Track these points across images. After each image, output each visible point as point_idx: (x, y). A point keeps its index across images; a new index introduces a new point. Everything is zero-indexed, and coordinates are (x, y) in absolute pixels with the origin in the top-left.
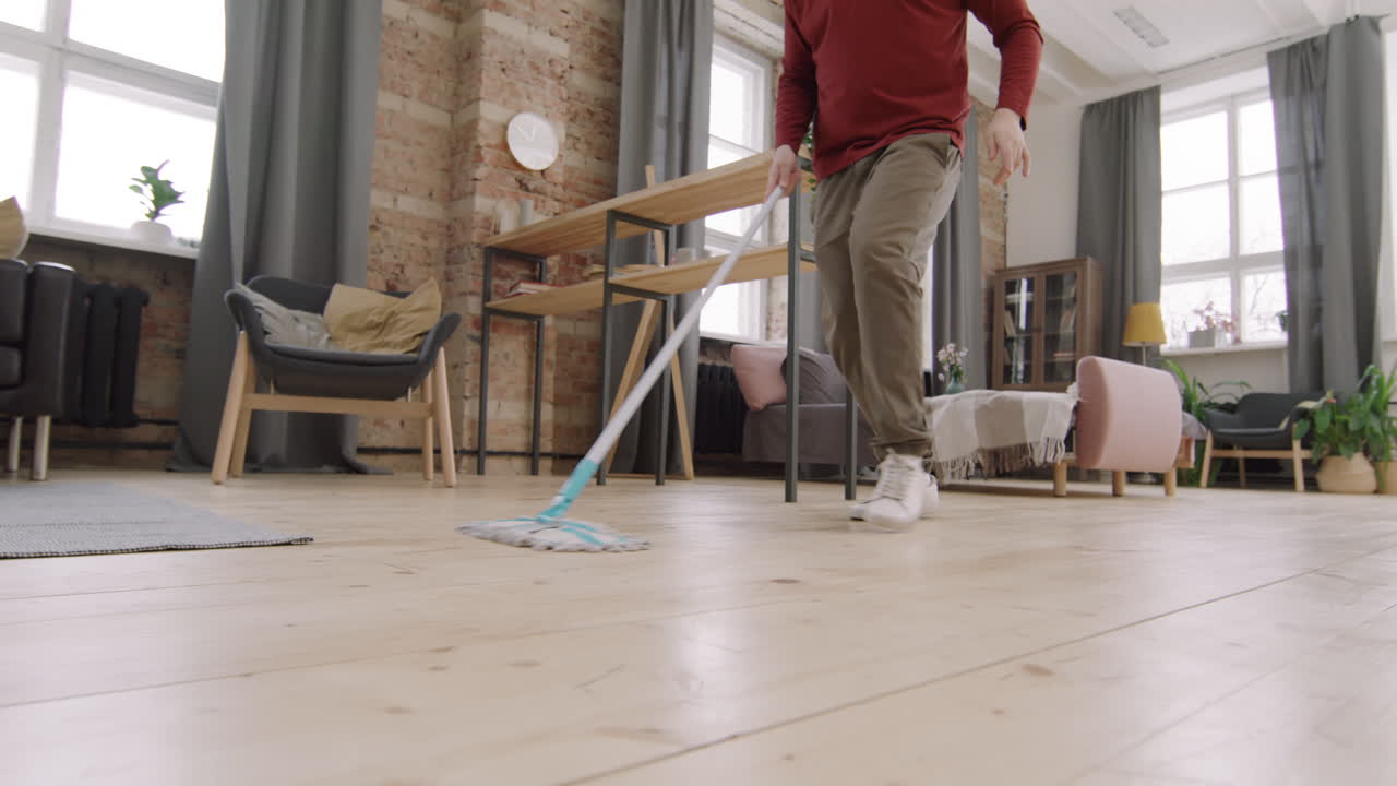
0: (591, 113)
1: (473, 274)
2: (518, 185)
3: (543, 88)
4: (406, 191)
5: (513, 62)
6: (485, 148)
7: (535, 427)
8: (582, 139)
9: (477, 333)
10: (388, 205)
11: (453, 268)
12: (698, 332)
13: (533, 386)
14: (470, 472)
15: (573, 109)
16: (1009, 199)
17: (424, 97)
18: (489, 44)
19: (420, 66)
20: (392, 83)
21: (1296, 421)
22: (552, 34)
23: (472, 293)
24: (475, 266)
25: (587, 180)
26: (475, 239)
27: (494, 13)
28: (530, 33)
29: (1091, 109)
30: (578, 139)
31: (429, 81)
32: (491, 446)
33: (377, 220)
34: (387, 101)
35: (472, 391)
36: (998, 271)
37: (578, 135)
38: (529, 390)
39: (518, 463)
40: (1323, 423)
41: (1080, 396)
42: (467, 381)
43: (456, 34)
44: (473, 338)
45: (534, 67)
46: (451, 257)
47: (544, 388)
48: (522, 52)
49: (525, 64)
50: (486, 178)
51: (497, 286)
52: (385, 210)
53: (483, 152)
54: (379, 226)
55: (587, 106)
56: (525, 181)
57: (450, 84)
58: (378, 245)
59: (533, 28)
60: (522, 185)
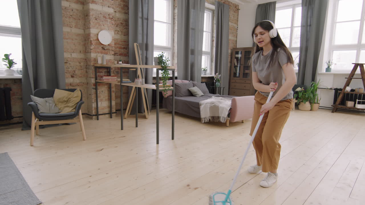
0: (122, 24)
1: (92, 73)
2: (102, 49)
3: (108, 22)
4: (74, 52)
5: (98, 17)
6: (93, 41)
7: (111, 107)
8: (120, 31)
9: (94, 87)
10: (70, 56)
11: (87, 70)
12: (152, 76)
13: (110, 97)
14: (95, 119)
15: (117, 23)
16: (238, 28)
17: (76, 27)
18: (91, 13)
19: (74, 18)
20: (67, 24)
21: (295, 94)
22: (109, 7)
23: (92, 78)
24: (92, 71)
25: (122, 42)
26: (92, 65)
27: (92, 4)
28: (102, 8)
29: (259, 6)
30: (119, 31)
31: (77, 22)
32: (100, 113)
33: (67, 61)
34: (66, 29)
35: (94, 101)
36: (234, 49)
37: (118, 30)
38: (108, 98)
39: (107, 116)
40: (300, 95)
41: (231, 106)
42: (93, 99)
43: (83, 8)
44: (93, 89)
45: (104, 17)
46: (87, 67)
47: (112, 97)
48: (101, 14)
49: (102, 17)
50: (94, 49)
51: (99, 75)
52: (69, 58)
53: (92, 42)
54: (67, 62)
55: (120, 22)
56: (104, 48)
57: (82, 22)
58: (68, 66)
59: (103, 6)
60: (103, 48)
